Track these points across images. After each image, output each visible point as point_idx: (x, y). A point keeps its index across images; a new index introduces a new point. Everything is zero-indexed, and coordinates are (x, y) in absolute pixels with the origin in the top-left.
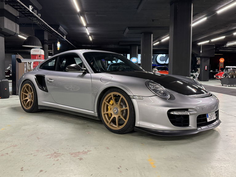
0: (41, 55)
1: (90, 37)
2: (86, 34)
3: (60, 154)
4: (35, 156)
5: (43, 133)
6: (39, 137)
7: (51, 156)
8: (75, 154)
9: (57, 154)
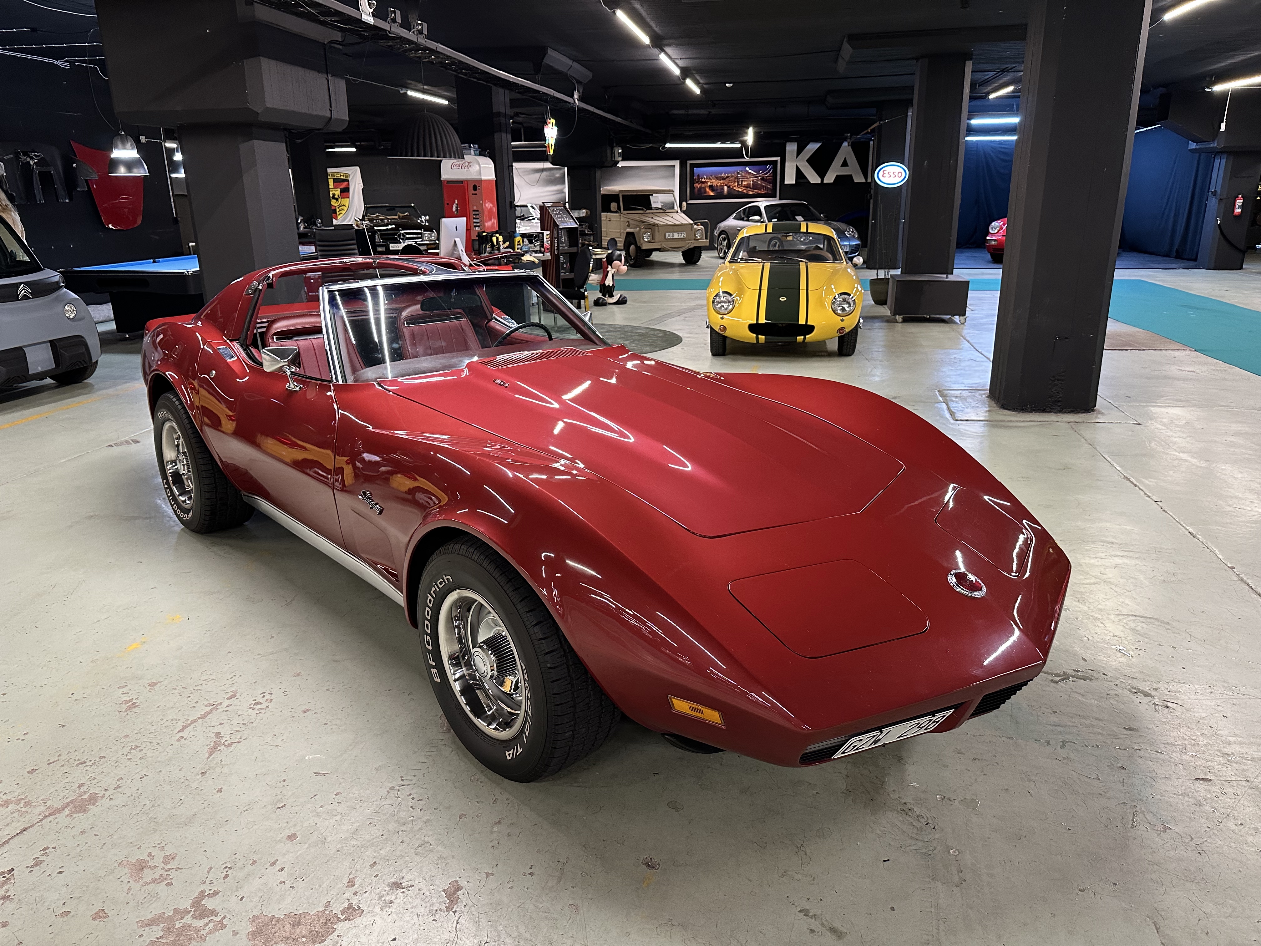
0: (480, 181)
1: (689, 83)
2: (663, 72)
3: (208, 923)
4: (100, 915)
5: (261, 703)
6: (225, 731)
7: (161, 937)
8: (271, 936)
9: (196, 918)
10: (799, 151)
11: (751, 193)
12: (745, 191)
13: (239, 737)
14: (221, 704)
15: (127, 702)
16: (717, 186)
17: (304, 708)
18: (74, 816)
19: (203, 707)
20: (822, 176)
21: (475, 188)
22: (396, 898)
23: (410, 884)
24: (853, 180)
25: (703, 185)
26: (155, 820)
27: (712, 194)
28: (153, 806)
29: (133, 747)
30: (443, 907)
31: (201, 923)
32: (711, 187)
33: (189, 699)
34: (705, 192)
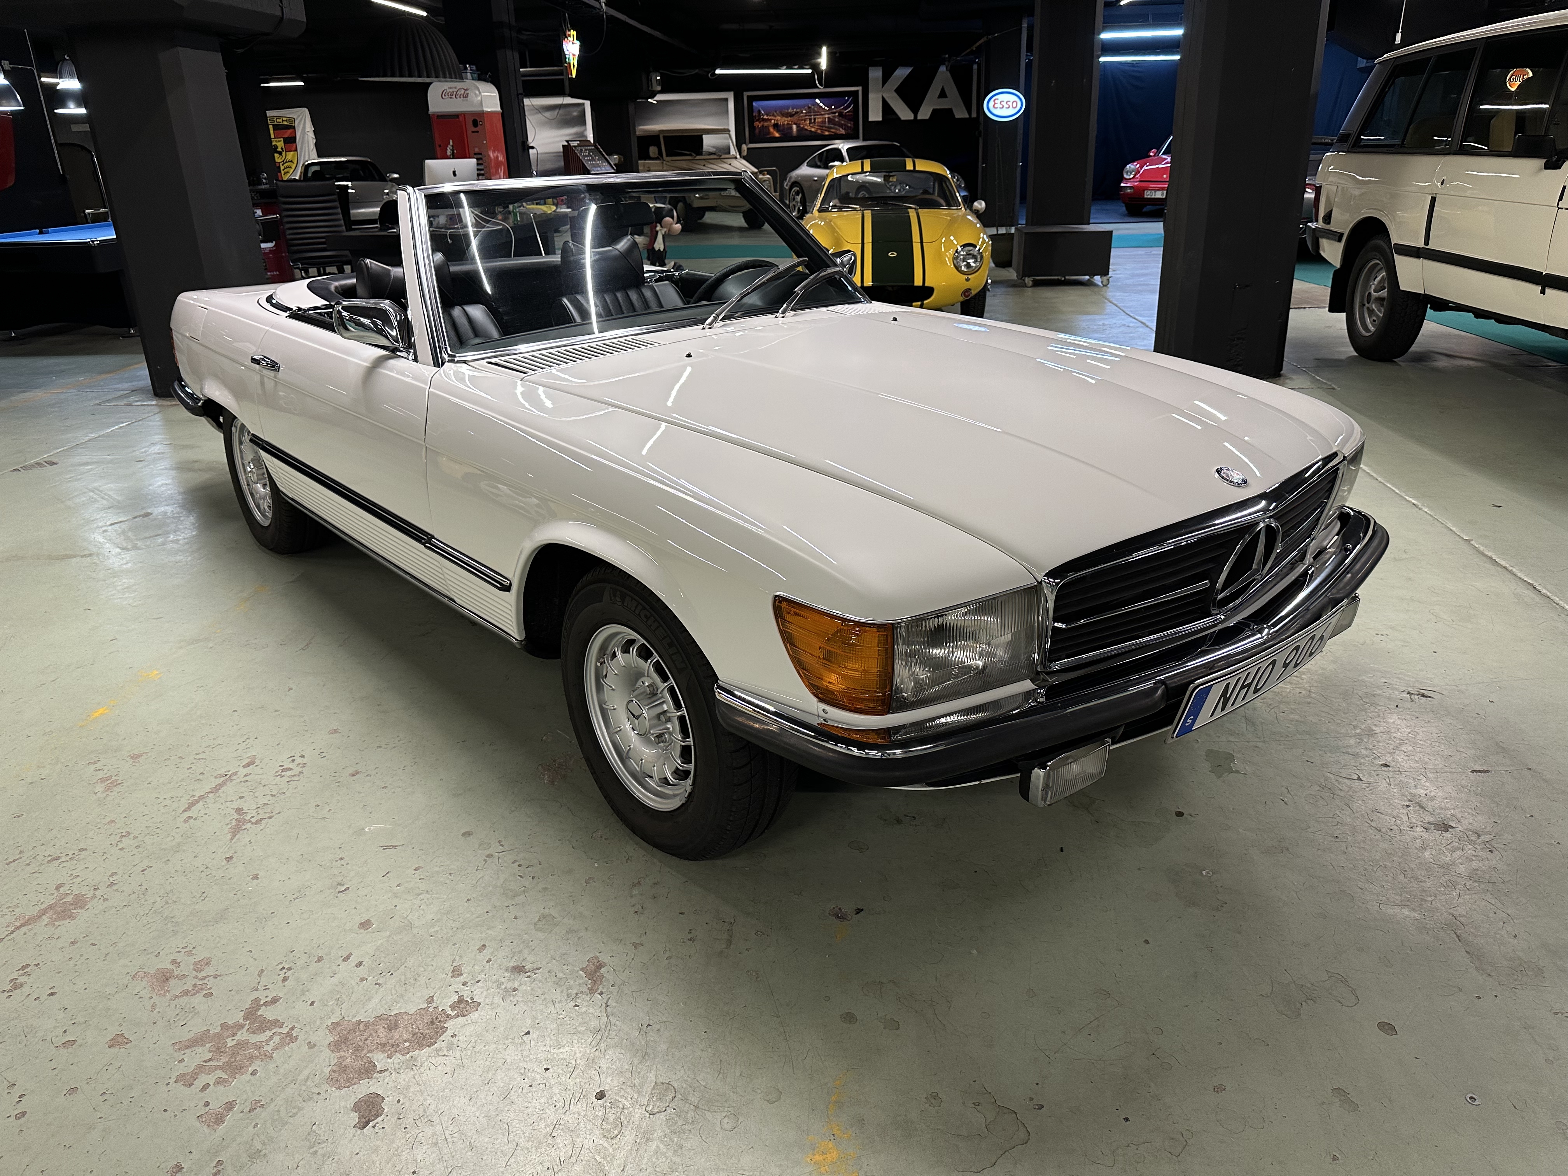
3: (271, 1038)
4: (119, 1041)
5: (291, 769)
6: (249, 806)
7: (210, 1060)
8: (361, 1044)
9: (254, 1033)
10: (885, 79)
11: (827, 133)
12: (819, 131)
13: (269, 811)
14: (236, 773)
15: (102, 780)
16: (783, 125)
17: (352, 770)
18: (57, 923)
19: (213, 779)
20: (915, 111)
21: (475, 123)
22: (521, 985)
23: (535, 966)
24: (954, 116)
25: (766, 124)
26: (173, 920)
27: (777, 135)
28: (167, 903)
29: (124, 834)
30: (585, 989)
31: (263, 1037)
32: (776, 126)
33: (190, 770)
34: (769, 133)
